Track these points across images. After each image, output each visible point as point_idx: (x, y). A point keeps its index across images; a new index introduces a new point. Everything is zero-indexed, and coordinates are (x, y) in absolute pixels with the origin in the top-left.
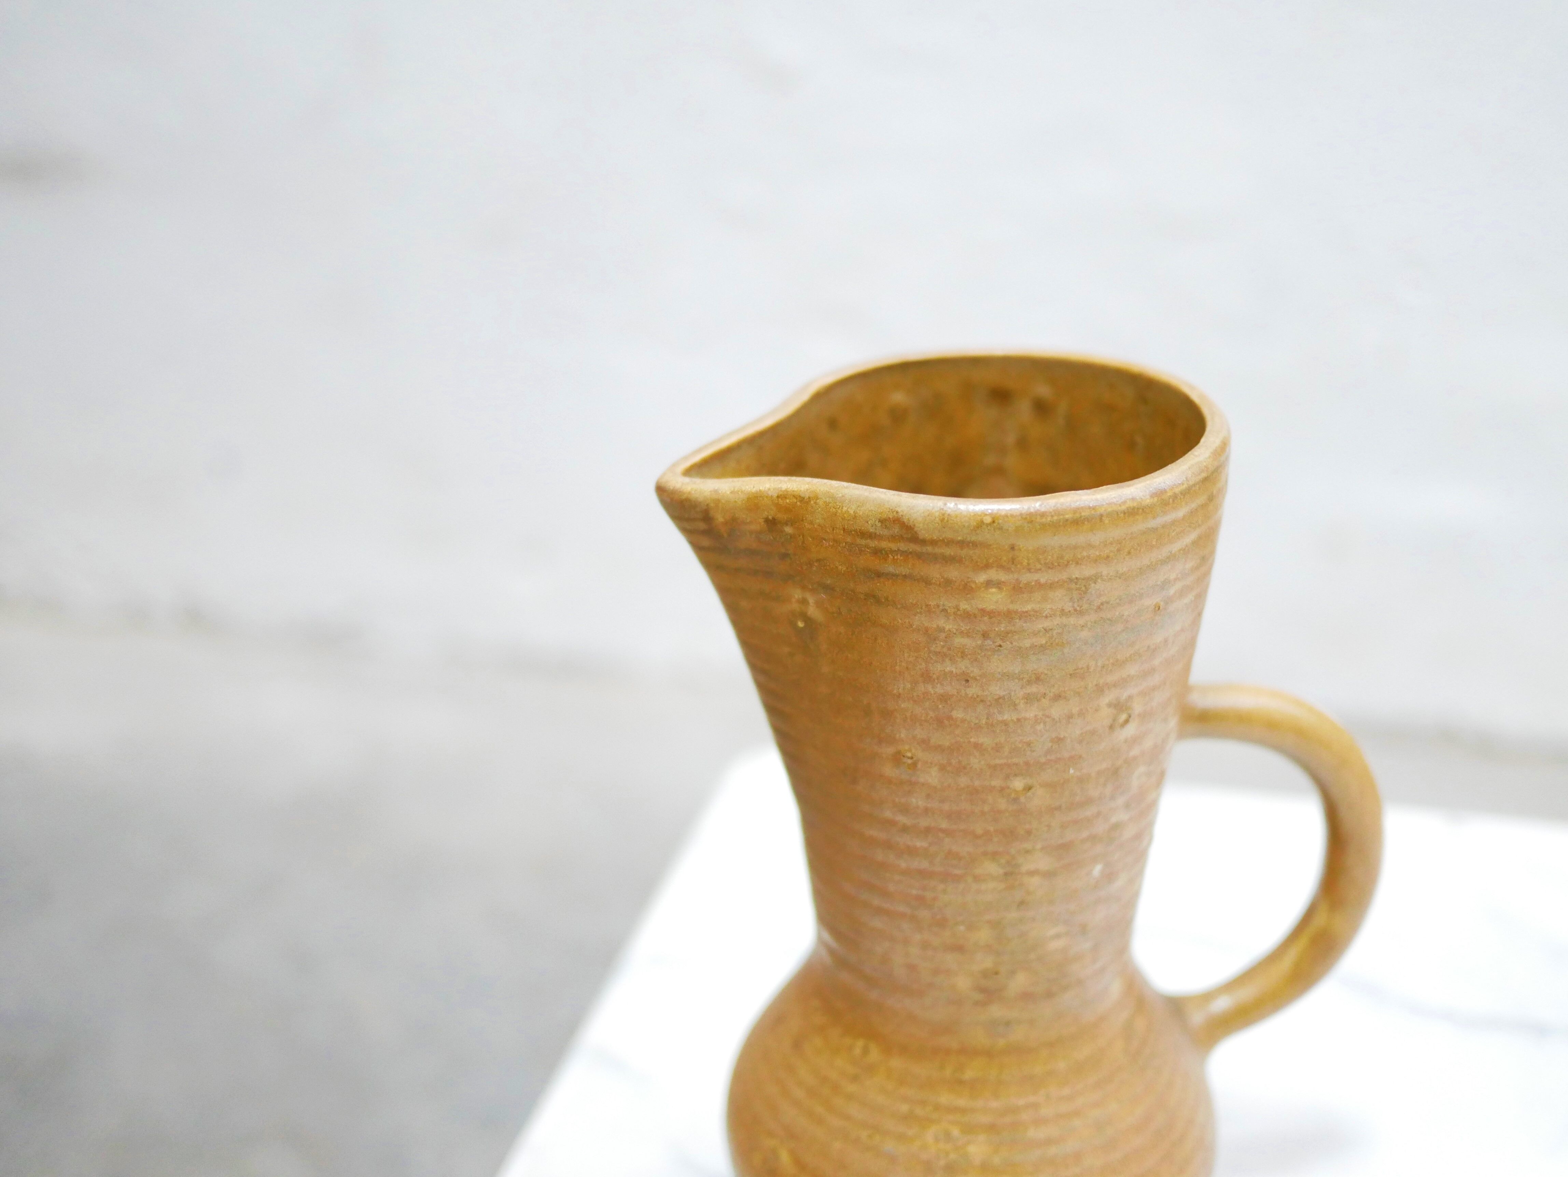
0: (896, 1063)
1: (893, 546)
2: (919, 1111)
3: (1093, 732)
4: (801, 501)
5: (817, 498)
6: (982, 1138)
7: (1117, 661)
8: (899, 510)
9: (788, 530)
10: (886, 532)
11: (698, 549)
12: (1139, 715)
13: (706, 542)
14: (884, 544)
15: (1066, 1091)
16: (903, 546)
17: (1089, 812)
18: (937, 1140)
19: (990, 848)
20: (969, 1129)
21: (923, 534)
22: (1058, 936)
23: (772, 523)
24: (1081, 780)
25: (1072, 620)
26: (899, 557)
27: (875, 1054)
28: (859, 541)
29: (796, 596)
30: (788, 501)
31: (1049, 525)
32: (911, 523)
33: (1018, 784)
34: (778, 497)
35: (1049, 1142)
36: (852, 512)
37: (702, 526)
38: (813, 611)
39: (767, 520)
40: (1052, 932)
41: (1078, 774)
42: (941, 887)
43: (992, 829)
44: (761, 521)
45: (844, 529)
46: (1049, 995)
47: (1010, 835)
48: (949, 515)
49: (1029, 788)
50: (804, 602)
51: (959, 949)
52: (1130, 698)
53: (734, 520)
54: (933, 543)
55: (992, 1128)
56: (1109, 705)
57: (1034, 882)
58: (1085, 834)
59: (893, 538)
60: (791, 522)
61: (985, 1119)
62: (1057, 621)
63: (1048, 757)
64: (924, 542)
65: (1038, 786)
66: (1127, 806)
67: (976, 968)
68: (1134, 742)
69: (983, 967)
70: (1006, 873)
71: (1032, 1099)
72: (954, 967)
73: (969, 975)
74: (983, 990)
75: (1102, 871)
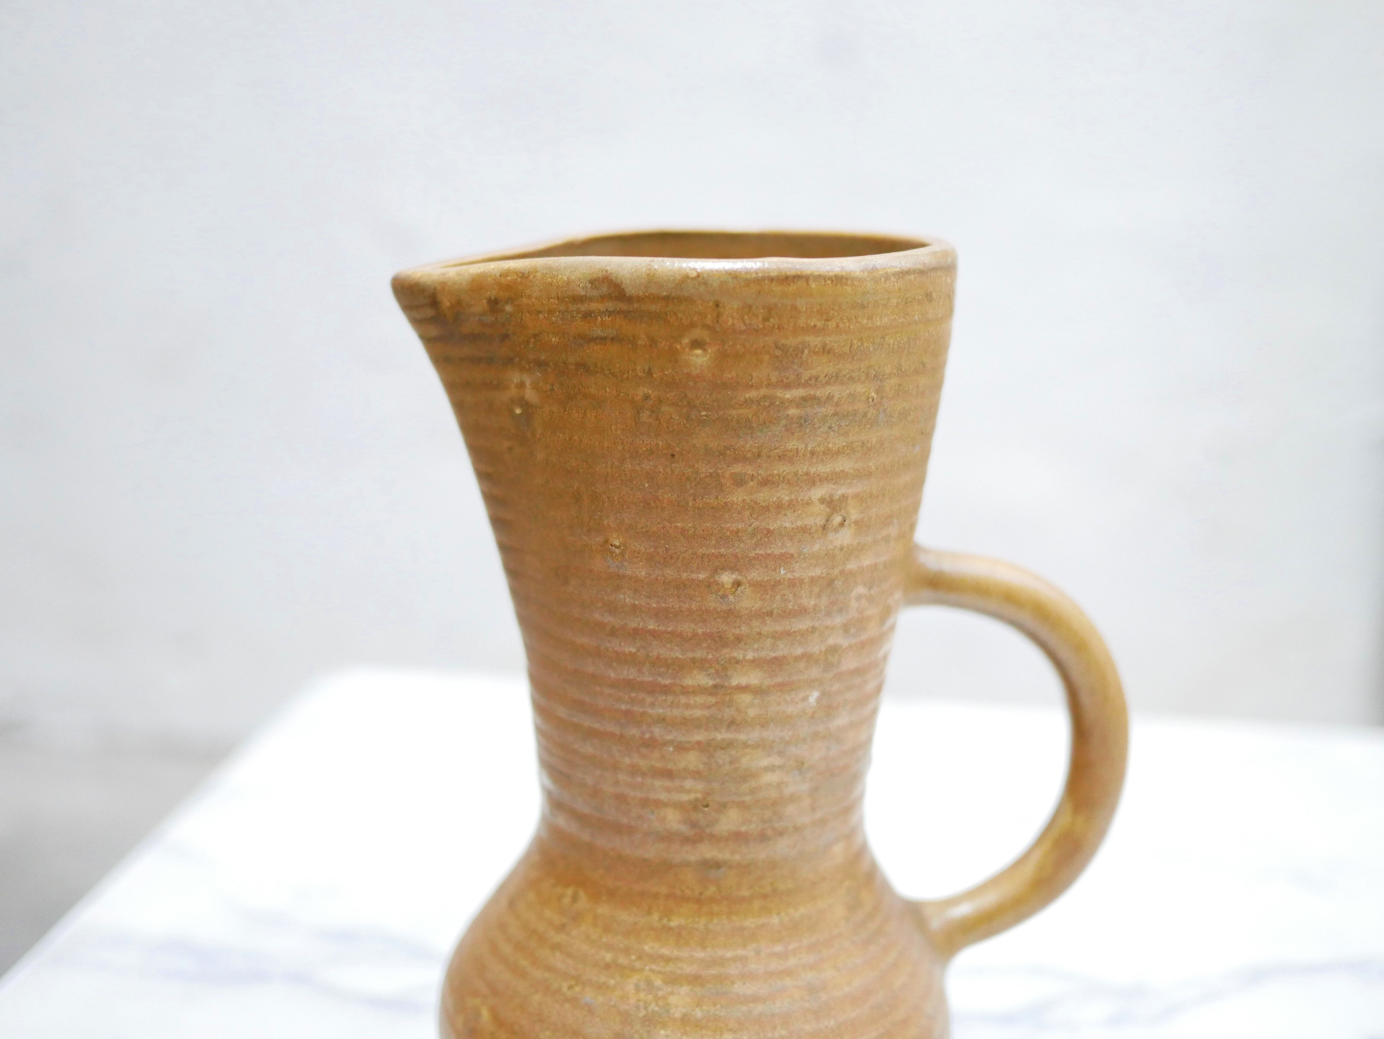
0: (603, 910)
1: (601, 307)
2: (622, 960)
3: (804, 530)
4: (521, 277)
5: (536, 272)
6: (685, 989)
7: (829, 450)
8: (608, 268)
9: (509, 308)
10: (595, 293)
11: (428, 341)
12: (856, 523)
13: (434, 331)
14: (594, 306)
15: (778, 948)
16: (610, 305)
17: (802, 624)
18: (637, 989)
19: (699, 654)
20: (673, 980)
21: (630, 291)
22: (771, 769)
23: (494, 304)
24: (793, 584)
25: (779, 393)
26: (607, 318)
27: (583, 902)
28: (573, 307)
29: (515, 381)
30: (509, 278)
31: (754, 282)
32: (619, 281)
33: (727, 578)
34: (501, 275)
35: (756, 999)
36: (566, 279)
37: (430, 312)
38: (530, 394)
39: (490, 301)
40: (765, 762)
41: (789, 576)
42: (649, 699)
43: (700, 631)
44: (485, 302)
45: (558, 298)
46: (763, 838)
47: (719, 640)
48: (655, 269)
49: (737, 584)
50: (522, 385)
51: (668, 774)
52: (844, 498)
53: (459, 302)
54: (639, 299)
55: (695, 980)
56: (822, 500)
57: (745, 699)
58: (799, 651)
59: (602, 298)
60: (510, 300)
61: (689, 969)
62: (764, 391)
63: (758, 551)
64: (630, 299)
65: (748, 585)
66: (846, 628)
67: (685, 797)
68: (851, 552)
69: (692, 796)
70: (715, 686)
71: (740, 952)
72: (663, 796)
73: (678, 806)
74: (694, 825)
75: (819, 700)
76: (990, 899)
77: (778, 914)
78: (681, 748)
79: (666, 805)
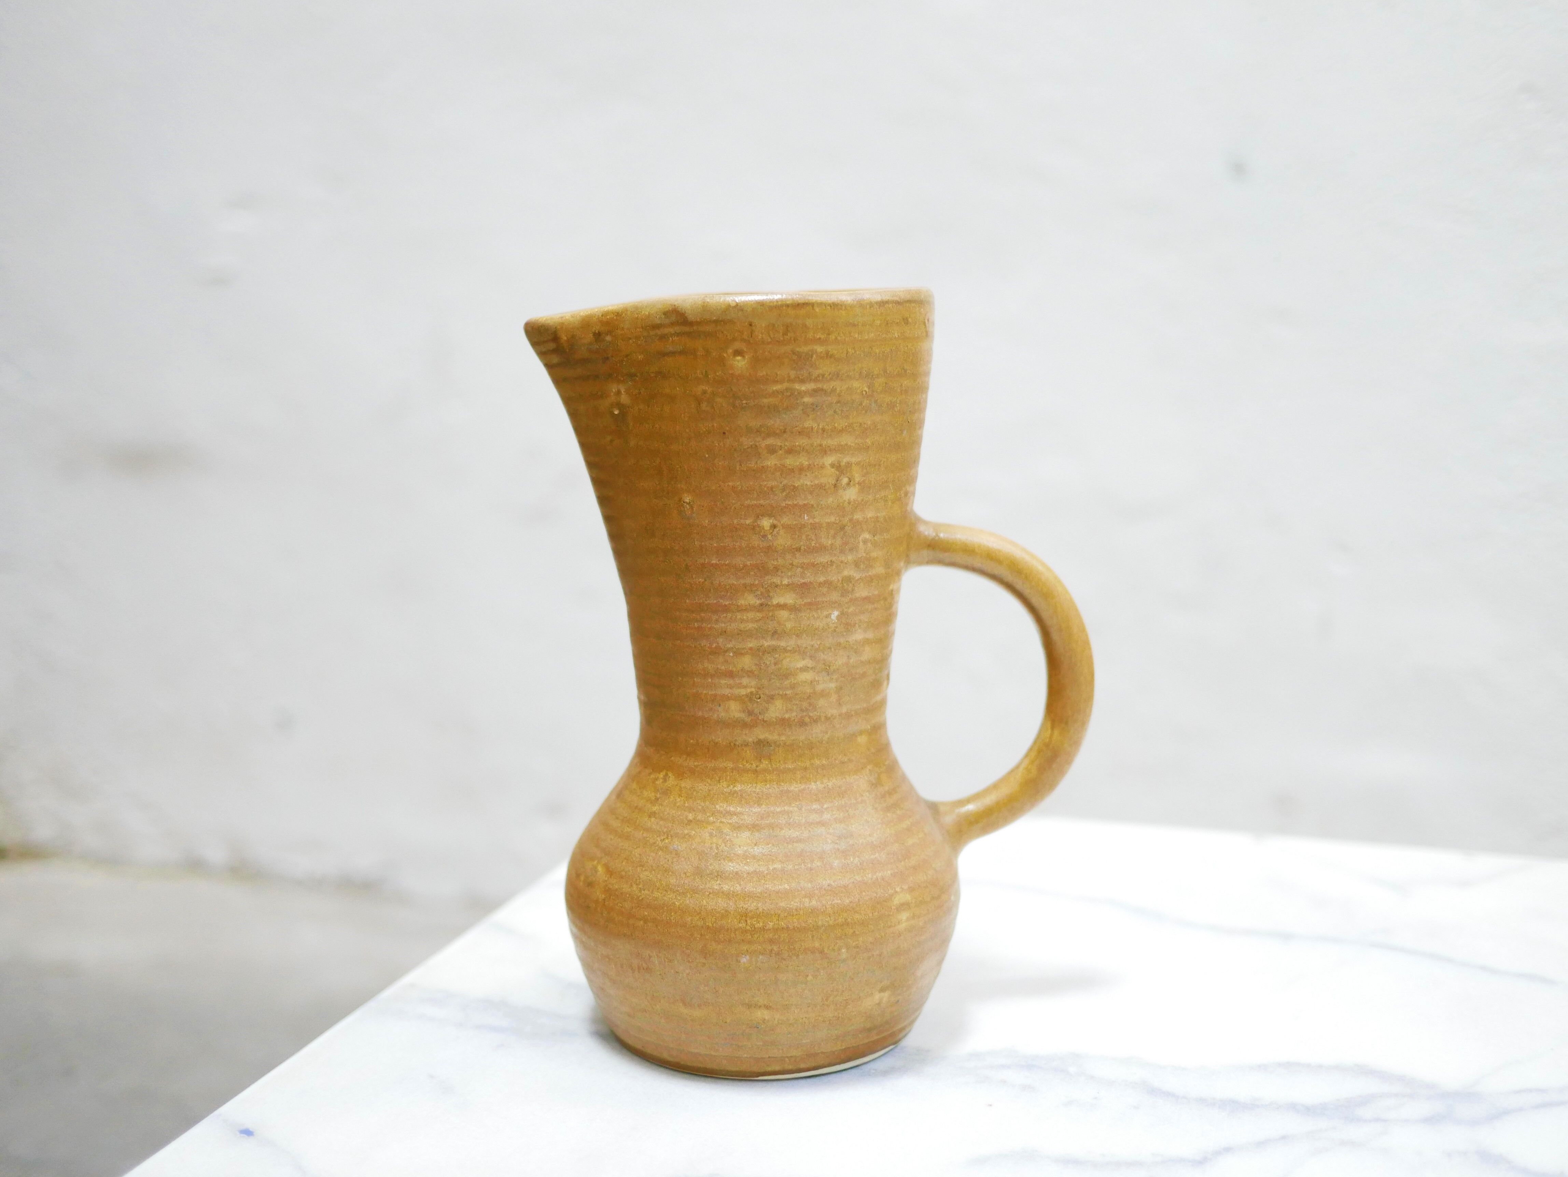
0: (686, 784)
1: (672, 330)
2: (700, 817)
3: (821, 487)
4: (616, 316)
5: (627, 311)
6: (747, 834)
7: (835, 428)
8: (676, 303)
9: (608, 338)
10: (667, 321)
11: (549, 367)
12: (859, 483)
13: (555, 359)
14: (666, 331)
15: (815, 806)
16: (678, 329)
17: (823, 559)
18: (711, 835)
19: (748, 581)
20: (737, 828)
21: (691, 318)
22: (805, 669)
23: (598, 336)
24: (815, 527)
25: (797, 386)
26: (676, 338)
27: (672, 781)
28: (652, 333)
29: (614, 391)
30: (608, 317)
31: (776, 307)
32: (683, 312)
33: (766, 523)
34: (602, 316)
35: (799, 841)
36: (647, 313)
37: (552, 346)
38: (625, 399)
39: (595, 334)
40: (801, 664)
41: (811, 521)
42: (715, 617)
43: (748, 563)
44: (591, 335)
45: (642, 328)
46: (802, 724)
47: (763, 570)
48: (708, 302)
49: (774, 526)
50: (618, 393)
51: (730, 675)
52: (849, 465)
53: (573, 337)
54: (698, 323)
55: (754, 827)
56: (832, 466)
57: (784, 614)
58: (822, 579)
59: (672, 324)
60: (609, 332)
61: (748, 820)
62: (786, 385)
63: (787, 502)
64: (691, 324)
65: (781, 527)
66: (857, 564)
67: (743, 692)
68: (858, 506)
69: (749, 690)
70: (761, 605)
71: (786, 808)
72: (727, 691)
73: (738, 698)
74: (750, 713)
75: (838, 617)
76: (990, 800)
77: (815, 782)
78: (739, 653)
79: (728, 698)
